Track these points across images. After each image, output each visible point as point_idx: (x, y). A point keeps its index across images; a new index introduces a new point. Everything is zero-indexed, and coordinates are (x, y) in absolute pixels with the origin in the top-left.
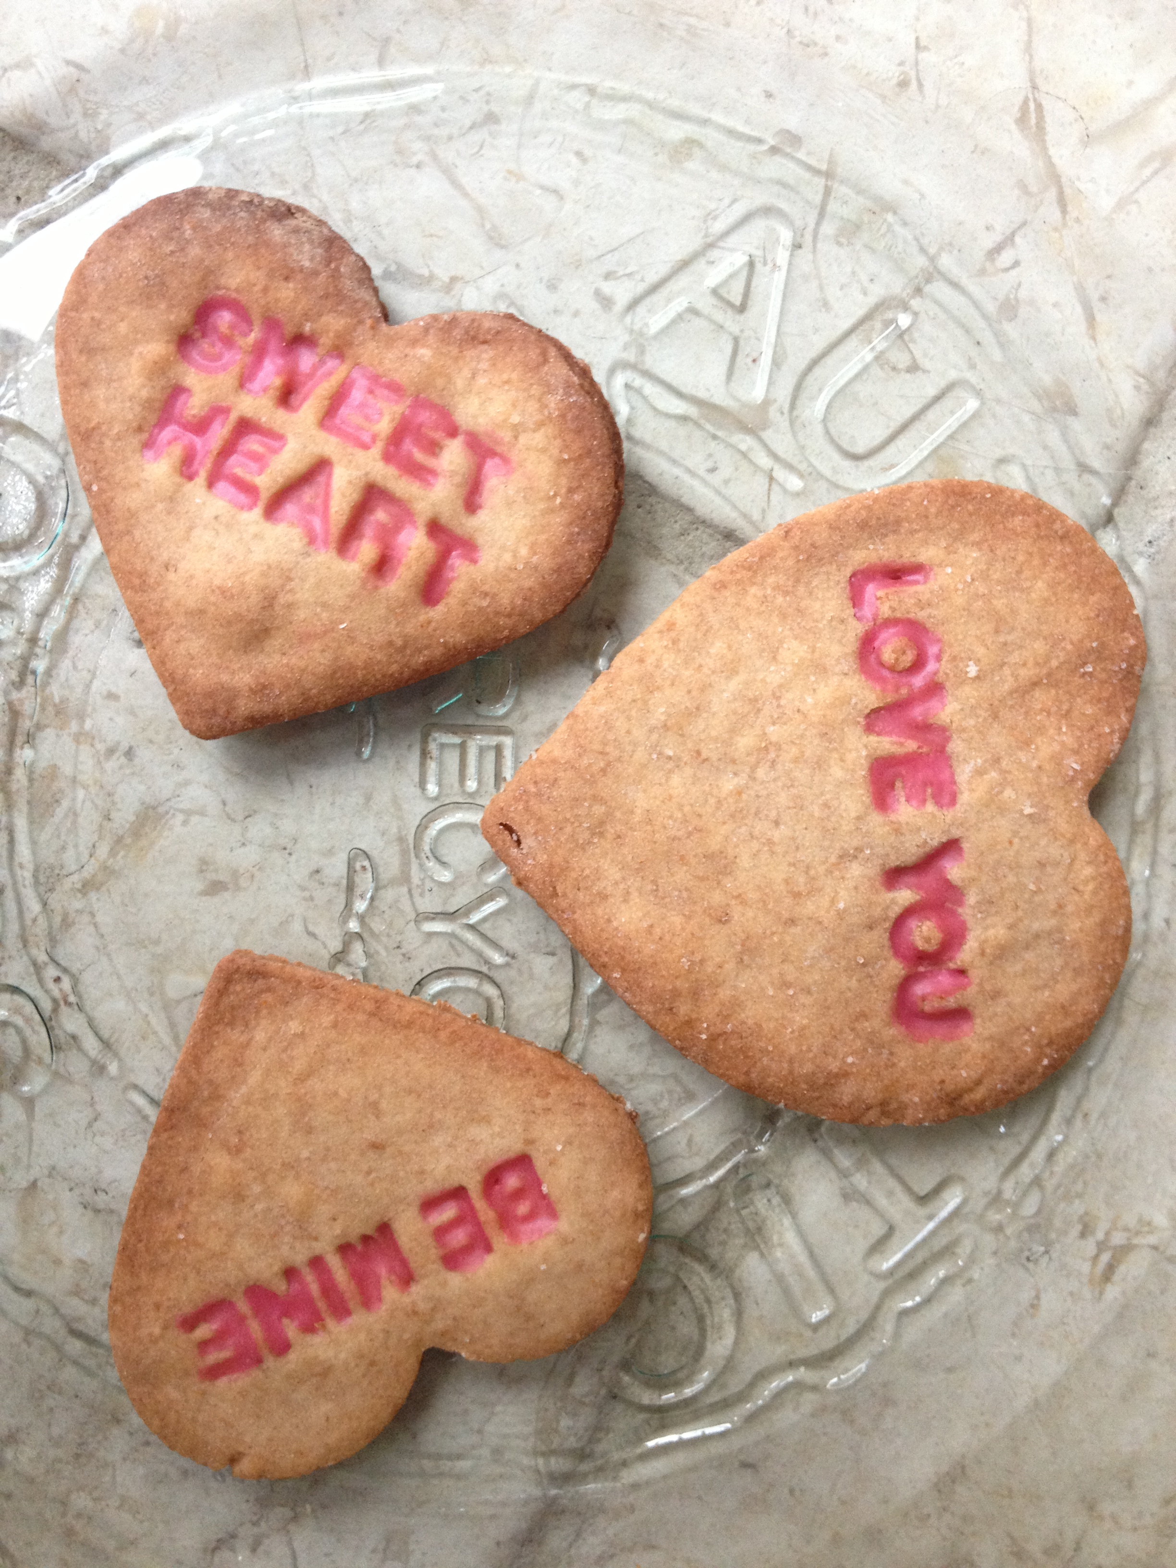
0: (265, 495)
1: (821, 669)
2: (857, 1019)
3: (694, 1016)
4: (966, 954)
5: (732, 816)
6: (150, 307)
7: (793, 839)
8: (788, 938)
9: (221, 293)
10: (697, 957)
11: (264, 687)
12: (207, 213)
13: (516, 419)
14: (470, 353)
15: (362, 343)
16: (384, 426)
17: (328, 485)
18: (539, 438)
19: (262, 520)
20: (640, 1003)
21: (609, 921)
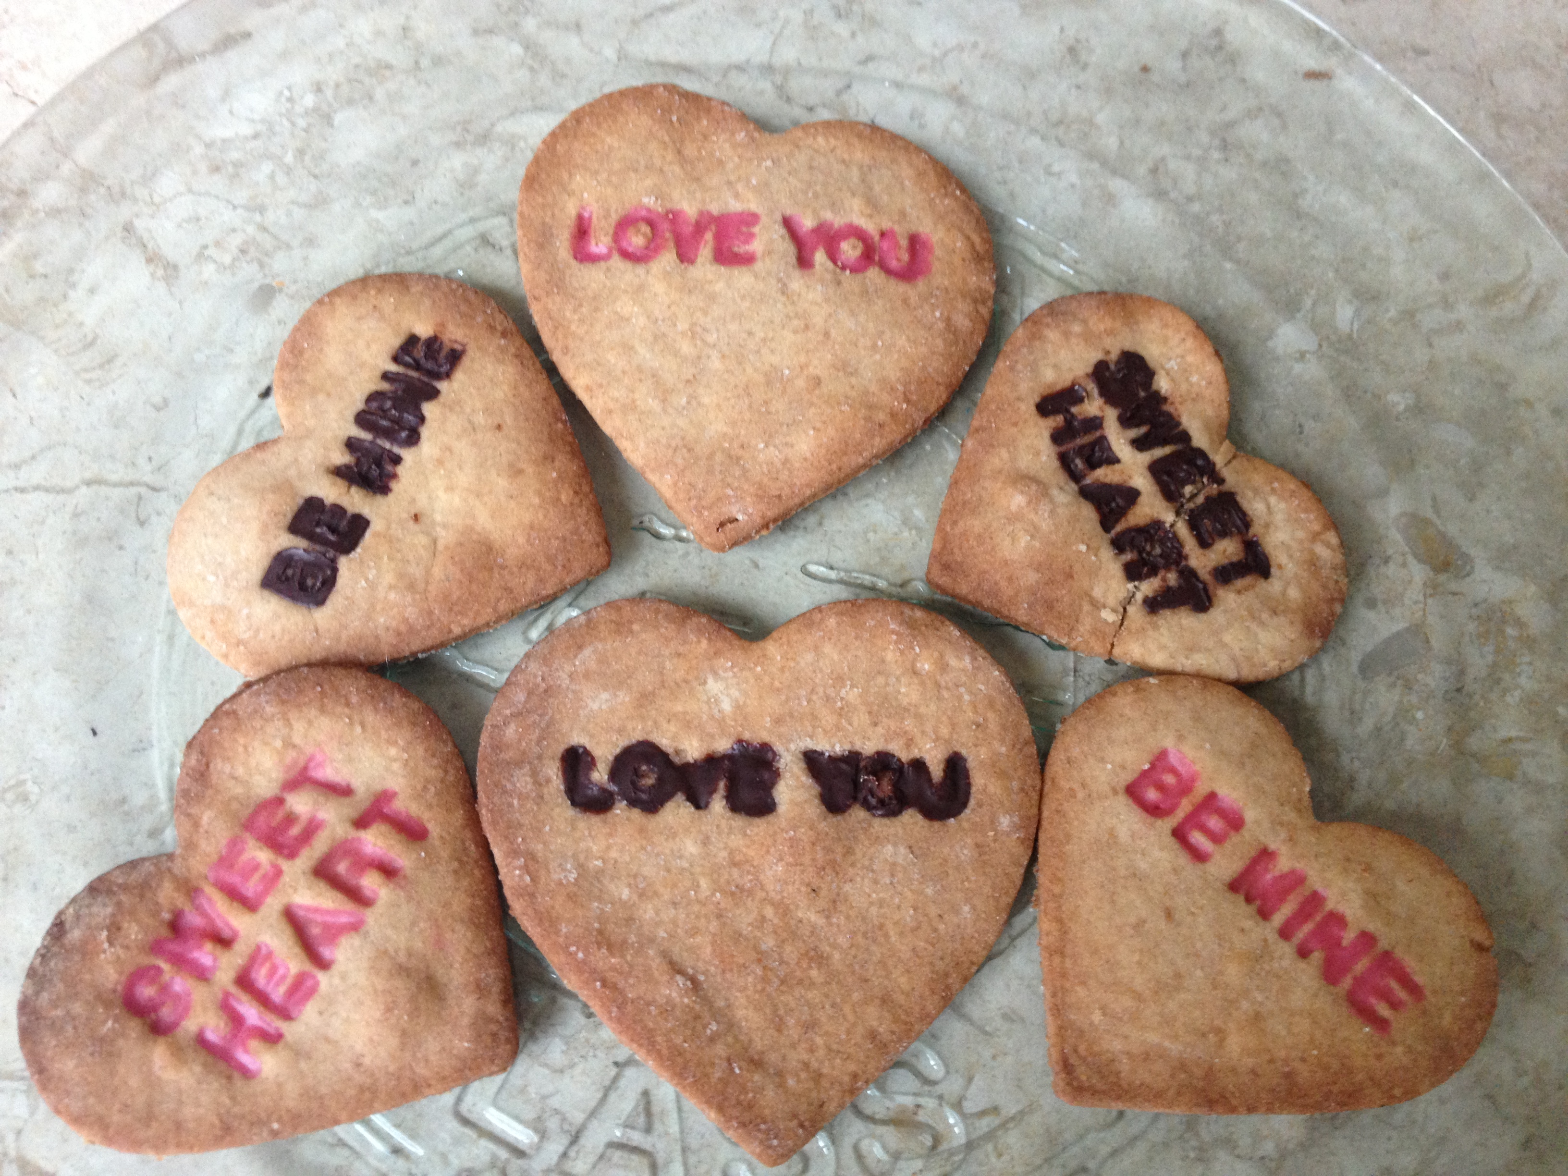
0: (308, 967)
1: (641, 288)
2: (908, 306)
3: (888, 410)
4: (869, 226)
5: (740, 363)
6: (119, 1056)
7: (764, 324)
8: (839, 339)
9: (119, 988)
10: (842, 399)
11: (478, 986)
12: (45, 996)
13: (278, 744)
14: (214, 779)
15: (189, 870)
16: (263, 856)
17: (308, 909)
18: (299, 727)
19: (329, 972)
20: (872, 446)
21: (805, 459)
